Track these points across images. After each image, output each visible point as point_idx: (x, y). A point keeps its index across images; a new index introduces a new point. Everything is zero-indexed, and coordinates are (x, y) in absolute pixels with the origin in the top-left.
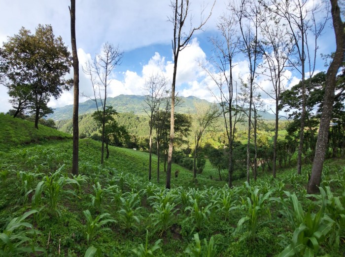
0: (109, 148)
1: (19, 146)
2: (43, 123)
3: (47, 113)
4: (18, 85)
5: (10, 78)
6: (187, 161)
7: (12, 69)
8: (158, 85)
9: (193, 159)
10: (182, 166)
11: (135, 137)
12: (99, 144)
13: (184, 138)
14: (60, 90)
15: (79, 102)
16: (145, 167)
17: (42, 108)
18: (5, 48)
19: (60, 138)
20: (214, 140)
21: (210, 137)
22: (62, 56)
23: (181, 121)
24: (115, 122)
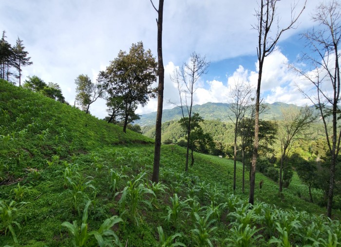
0: (194, 154)
1: (110, 145)
2: (130, 128)
3: (135, 119)
4: (114, 97)
5: (109, 93)
6: (271, 171)
7: (111, 86)
8: (243, 93)
9: (279, 170)
10: (266, 175)
11: (221, 144)
12: (184, 150)
13: (269, 146)
14: (147, 99)
15: (163, 109)
16: (230, 175)
17: (130, 115)
18: (107, 71)
19: (144, 143)
20: (303, 149)
21: (299, 145)
22: (150, 67)
23: (267, 129)
24: (201, 128)
